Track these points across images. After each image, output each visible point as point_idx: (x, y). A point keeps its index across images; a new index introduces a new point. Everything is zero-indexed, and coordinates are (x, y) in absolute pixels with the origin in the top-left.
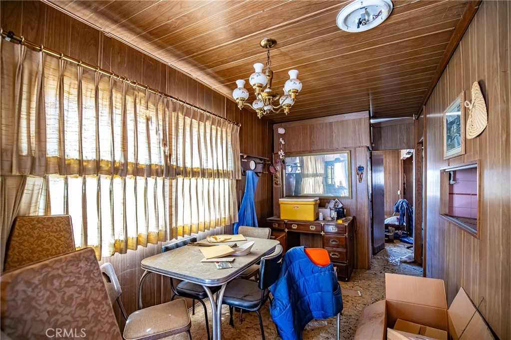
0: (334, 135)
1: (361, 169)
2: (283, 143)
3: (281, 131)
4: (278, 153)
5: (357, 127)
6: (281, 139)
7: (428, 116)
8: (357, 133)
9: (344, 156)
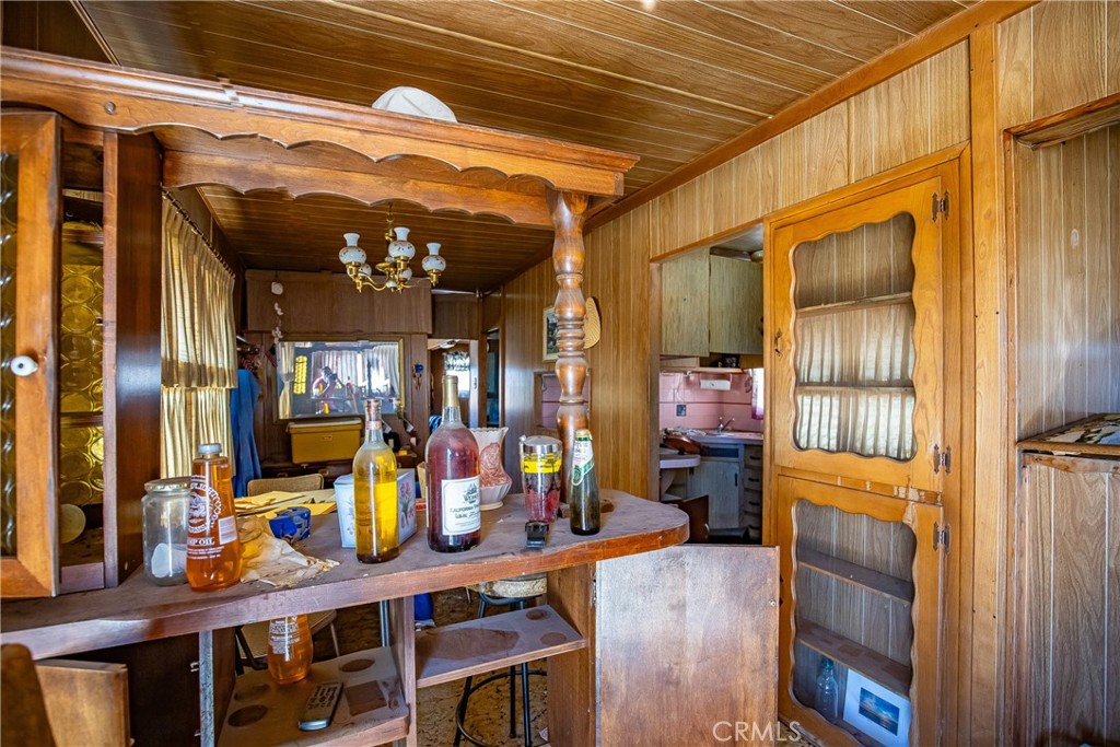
0: (376, 309)
1: (419, 368)
2: (280, 313)
3: (277, 289)
4: (271, 333)
5: (413, 303)
6: (276, 305)
7: (508, 296)
8: (414, 311)
9: (394, 348)
